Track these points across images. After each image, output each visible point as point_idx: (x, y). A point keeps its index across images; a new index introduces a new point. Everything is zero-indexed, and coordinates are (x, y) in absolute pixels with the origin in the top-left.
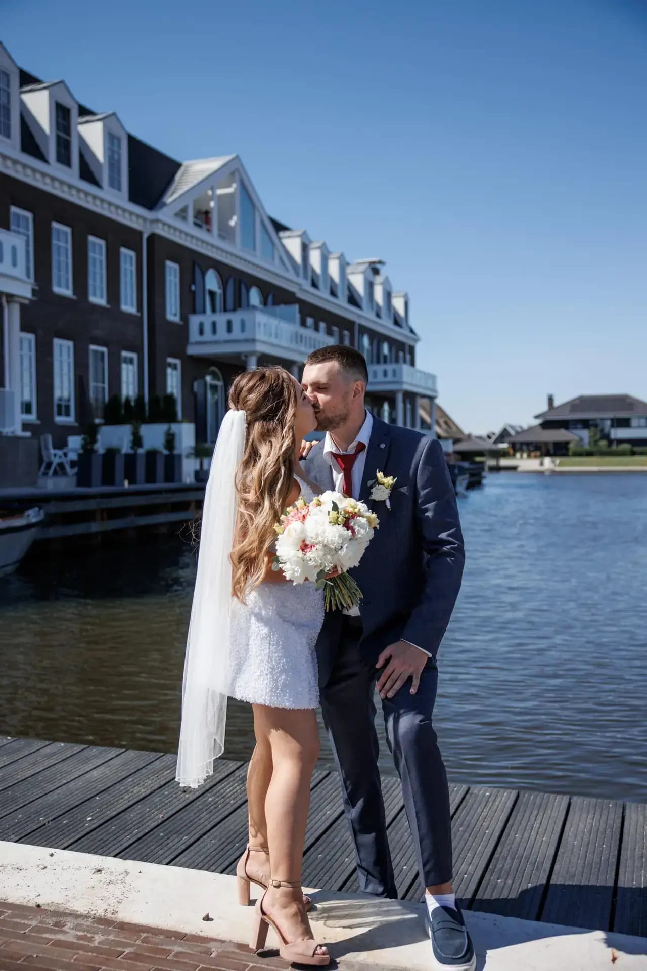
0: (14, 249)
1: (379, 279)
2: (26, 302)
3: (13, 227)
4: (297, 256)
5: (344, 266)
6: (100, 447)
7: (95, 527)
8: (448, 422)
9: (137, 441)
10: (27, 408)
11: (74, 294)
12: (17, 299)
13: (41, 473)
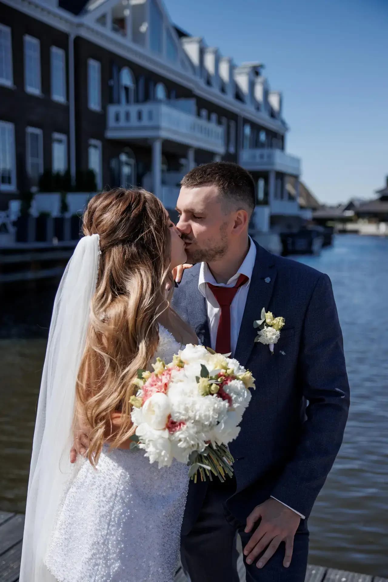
1: (259, 80)
4: (195, 58)
5: (232, 68)
6: (34, 212)
7: (30, 275)
8: (308, 195)
9: (64, 207)
11: (14, 85)
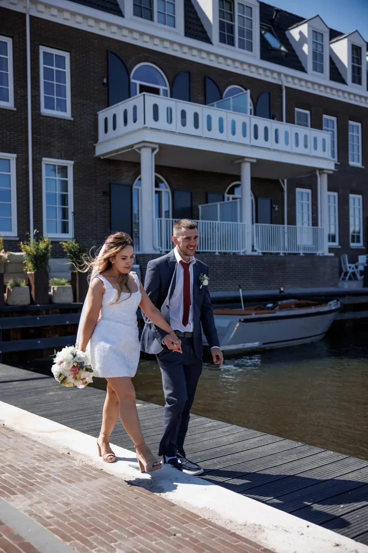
0: (324, 141)
2: (331, 172)
3: (324, 128)
10: (332, 238)
11: (363, 165)
12: (325, 171)
13: (341, 279)
